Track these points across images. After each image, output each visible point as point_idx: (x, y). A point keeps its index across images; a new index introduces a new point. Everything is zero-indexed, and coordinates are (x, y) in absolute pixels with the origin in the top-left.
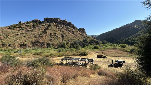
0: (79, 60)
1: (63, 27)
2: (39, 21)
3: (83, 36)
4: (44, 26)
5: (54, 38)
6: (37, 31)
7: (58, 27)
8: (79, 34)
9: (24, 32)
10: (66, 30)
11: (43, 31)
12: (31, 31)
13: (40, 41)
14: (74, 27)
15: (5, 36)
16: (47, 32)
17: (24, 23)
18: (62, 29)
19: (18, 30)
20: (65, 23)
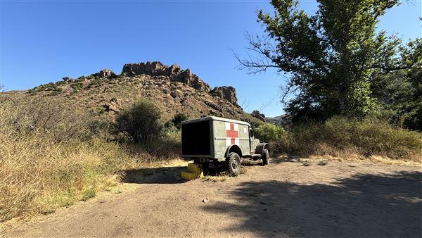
1: (160, 86)
2: (109, 74)
7: (149, 84)
8: (205, 102)
10: (165, 92)
20: (173, 73)
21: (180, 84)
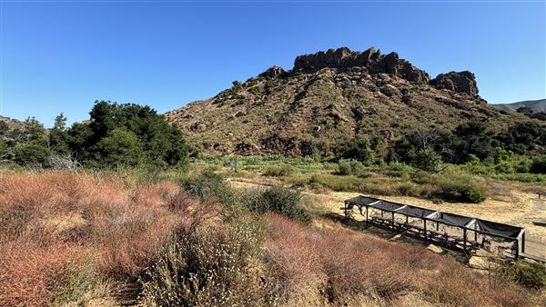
0: (425, 219)
1: (359, 81)
2: (280, 71)
3: (460, 108)
4: (294, 86)
5: (324, 123)
6: (276, 105)
7: (343, 80)
8: (437, 99)
9: (243, 109)
10: (372, 90)
11: (292, 101)
12: (259, 104)
13: (283, 135)
14: (409, 73)
15: (208, 123)
16: (302, 106)
17: (244, 85)
18: (357, 88)
19: (232, 106)
20: (370, 61)
21: (387, 77)
